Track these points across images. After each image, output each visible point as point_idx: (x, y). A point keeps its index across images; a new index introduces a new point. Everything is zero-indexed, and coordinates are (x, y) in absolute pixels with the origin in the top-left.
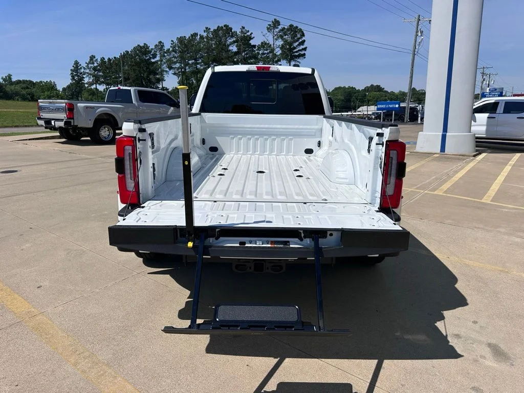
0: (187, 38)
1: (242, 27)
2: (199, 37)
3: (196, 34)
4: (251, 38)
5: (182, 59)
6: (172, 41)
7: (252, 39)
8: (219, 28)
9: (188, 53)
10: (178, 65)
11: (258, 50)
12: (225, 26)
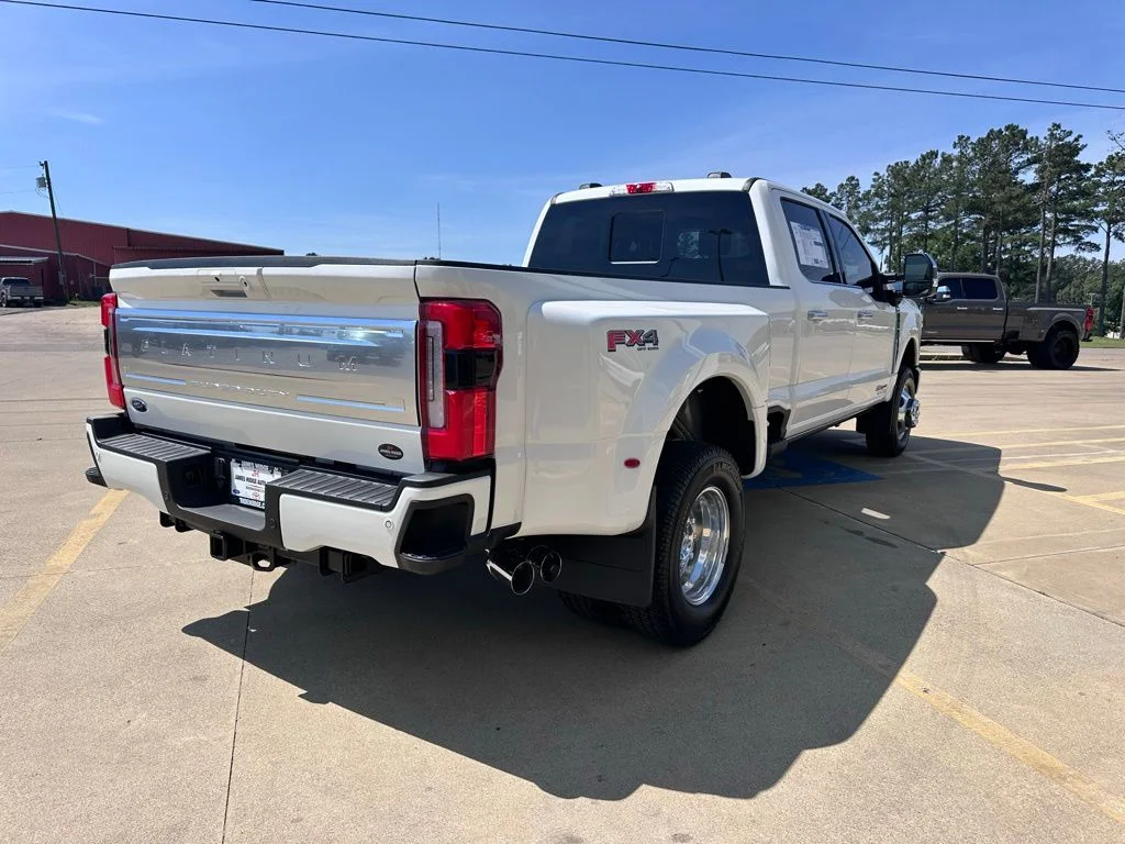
0: (912, 163)
1: (1055, 125)
2: (939, 159)
3: (934, 154)
4: (1075, 150)
5: (895, 210)
6: (876, 174)
7: (1080, 149)
8: (993, 135)
9: (909, 198)
10: (882, 225)
11: (1097, 174)
12: (1007, 128)
